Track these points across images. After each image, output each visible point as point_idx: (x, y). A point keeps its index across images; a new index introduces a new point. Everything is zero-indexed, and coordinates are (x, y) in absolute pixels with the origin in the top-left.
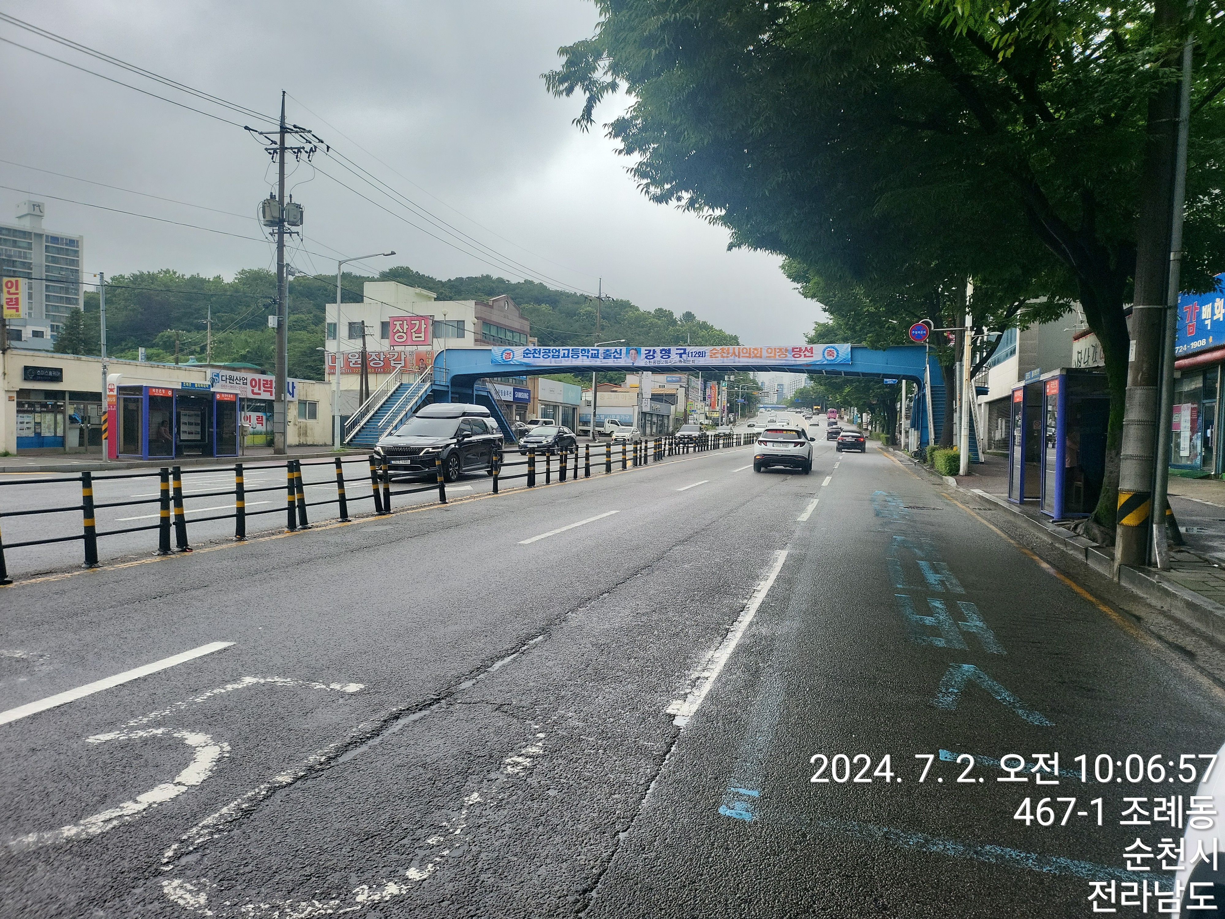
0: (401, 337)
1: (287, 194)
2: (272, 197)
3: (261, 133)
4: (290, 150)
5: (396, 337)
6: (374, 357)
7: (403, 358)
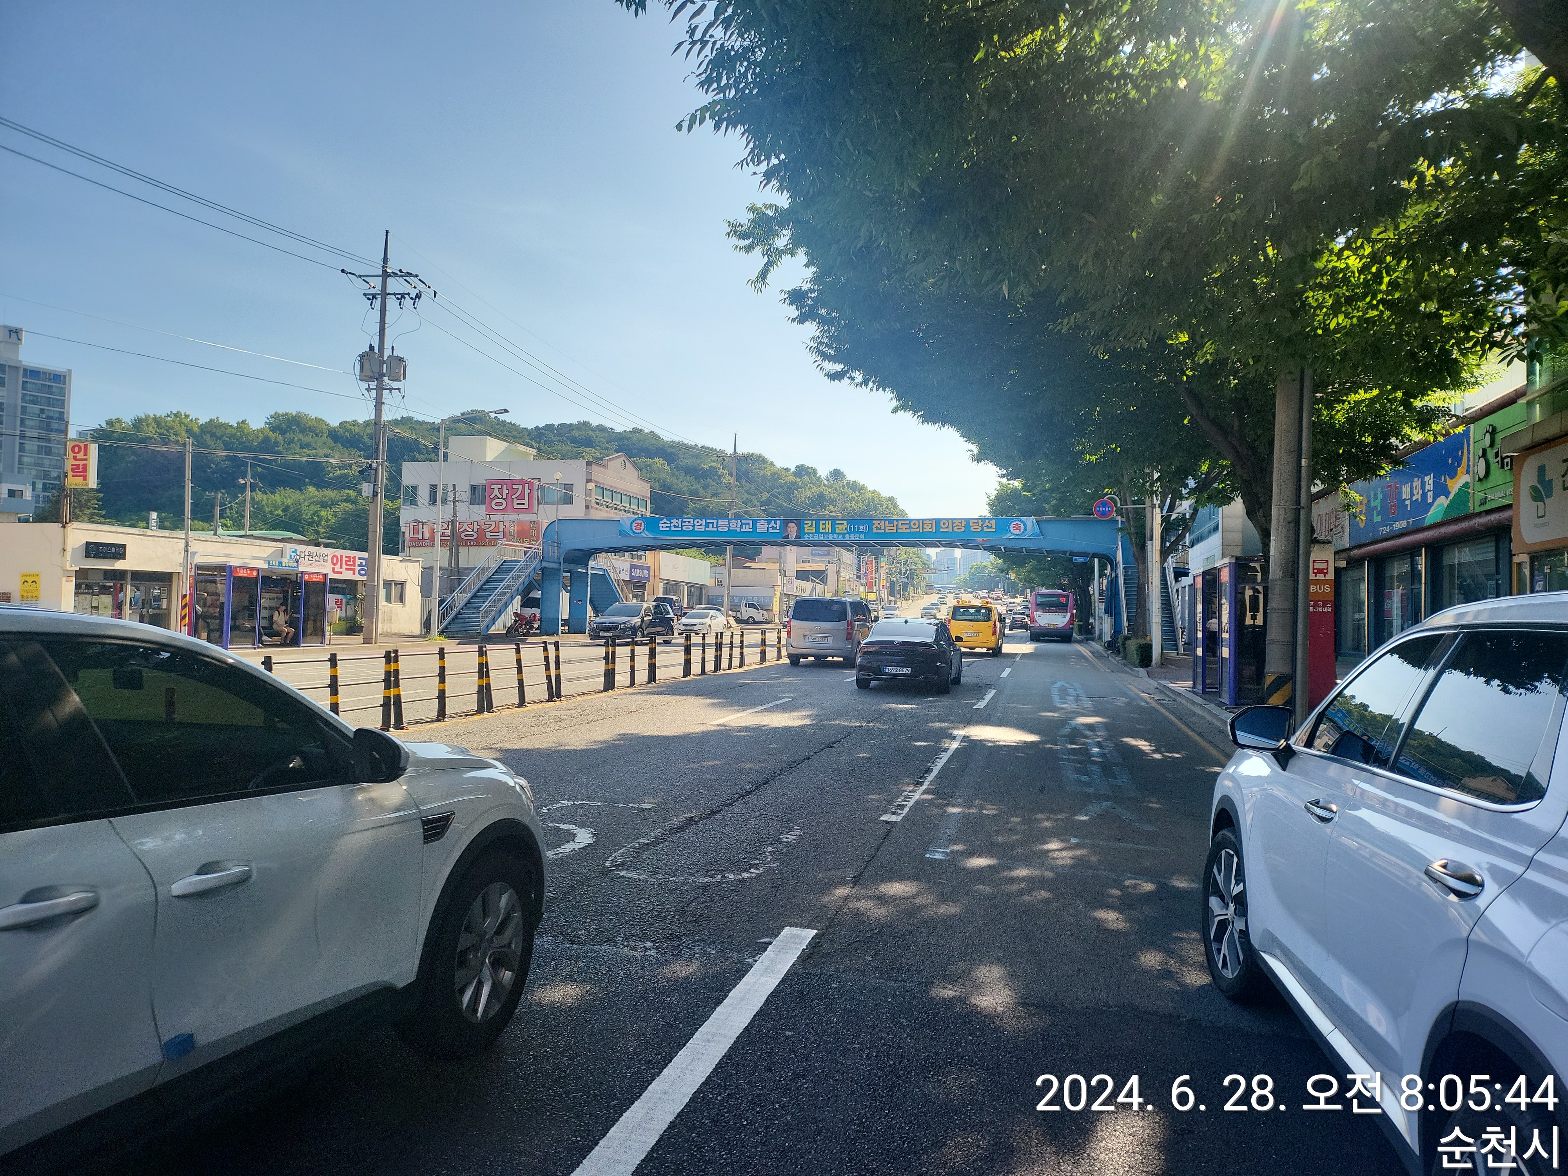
0: (500, 504)
1: (387, 345)
2: (372, 348)
3: (360, 276)
4: (393, 297)
5: (493, 504)
6: (465, 527)
7: (501, 530)
